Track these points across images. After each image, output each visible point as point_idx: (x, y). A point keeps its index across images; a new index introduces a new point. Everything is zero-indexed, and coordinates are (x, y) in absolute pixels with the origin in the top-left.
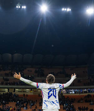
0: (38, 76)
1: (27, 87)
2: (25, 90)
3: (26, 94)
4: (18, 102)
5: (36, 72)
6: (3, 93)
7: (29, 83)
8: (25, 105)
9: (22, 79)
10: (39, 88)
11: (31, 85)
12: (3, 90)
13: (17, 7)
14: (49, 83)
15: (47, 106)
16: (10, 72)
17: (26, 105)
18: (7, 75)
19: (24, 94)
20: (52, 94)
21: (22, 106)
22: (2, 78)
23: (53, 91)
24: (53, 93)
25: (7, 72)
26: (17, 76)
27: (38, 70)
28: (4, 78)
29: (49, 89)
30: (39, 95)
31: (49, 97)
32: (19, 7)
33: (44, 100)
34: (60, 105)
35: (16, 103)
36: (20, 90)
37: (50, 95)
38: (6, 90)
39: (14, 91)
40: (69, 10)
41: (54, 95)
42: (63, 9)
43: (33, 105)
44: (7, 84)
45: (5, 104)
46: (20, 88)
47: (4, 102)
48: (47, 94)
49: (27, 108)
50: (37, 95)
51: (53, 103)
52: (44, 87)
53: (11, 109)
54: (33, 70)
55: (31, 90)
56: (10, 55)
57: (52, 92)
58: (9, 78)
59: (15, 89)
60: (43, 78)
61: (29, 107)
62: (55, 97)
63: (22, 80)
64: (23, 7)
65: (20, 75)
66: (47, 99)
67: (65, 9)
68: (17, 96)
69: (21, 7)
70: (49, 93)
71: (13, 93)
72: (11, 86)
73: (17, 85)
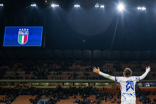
0: (116, 71)
1: (106, 81)
2: (104, 84)
3: (105, 87)
4: (98, 95)
5: (114, 67)
6: (84, 86)
7: (107, 77)
8: (104, 97)
9: (101, 73)
10: (117, 81)
11: (109, 79)
12: (84, 84)
13: (96, 6)
14: (126, 76)
15: (125, 98)
16: (90, 68)
17: (106, 98)
18: (87, 70)
19: (104, 88)
20: (129, 87)
21: (102, 98)
22: (83, 73)
23: (131, 84)
24: (131, 86)
25: (88, 67)
26: (97, 70)
27: (116, 65)
28: (85, 73)
29: (127, 82)
30: (117, 88)
31: (127, 90)
32: (98, 6)
33: (122, 92)
34: (137, 97)
35: (96, 96)
36: (100, 84)
37: (128, 87)
38: (87, 84)
39: (95, 85)
40: (144, 9)
41: (131, 87)
42: (139, 8)
43: (111, 98)
44: (87, 79)
45: (86, 97)
46: (100, 82)
47: (85, 95)
48: (126, 87)
49: (106, 100)
50: (116, 88)
51: (131, 95)
52: (122, 80)
53: (91, 102)
54: (112, 65)
55: (110, 84)
56: (90, 52)
57: (129, 85)
58: (89, 73)
59: (95, 83)
60: (120, 73)
61: (108, 99)
62: (133, 89)
63: (101, 75)
64: (101, 6)
65: (99, 69)
66: (125, 92)
67: (141, 8)
68: (97, 90)
69: (100, 6)
70: (127, 86)
71: (94, 87)
72: (91, 81)
73: (97, 79)
